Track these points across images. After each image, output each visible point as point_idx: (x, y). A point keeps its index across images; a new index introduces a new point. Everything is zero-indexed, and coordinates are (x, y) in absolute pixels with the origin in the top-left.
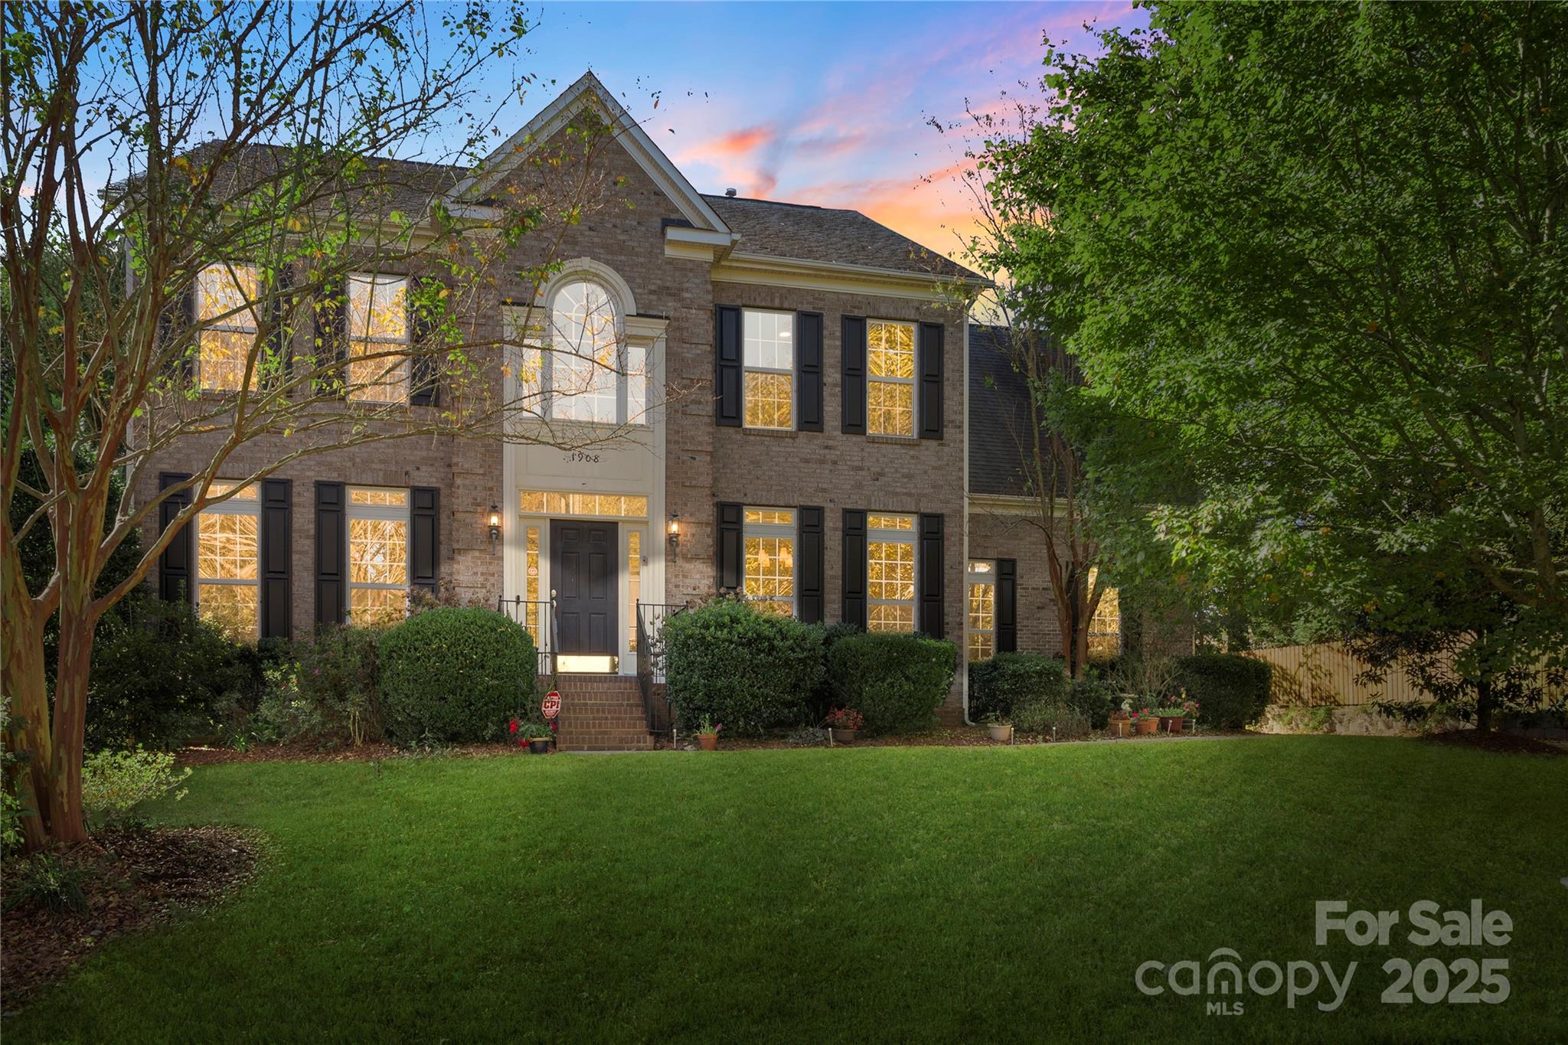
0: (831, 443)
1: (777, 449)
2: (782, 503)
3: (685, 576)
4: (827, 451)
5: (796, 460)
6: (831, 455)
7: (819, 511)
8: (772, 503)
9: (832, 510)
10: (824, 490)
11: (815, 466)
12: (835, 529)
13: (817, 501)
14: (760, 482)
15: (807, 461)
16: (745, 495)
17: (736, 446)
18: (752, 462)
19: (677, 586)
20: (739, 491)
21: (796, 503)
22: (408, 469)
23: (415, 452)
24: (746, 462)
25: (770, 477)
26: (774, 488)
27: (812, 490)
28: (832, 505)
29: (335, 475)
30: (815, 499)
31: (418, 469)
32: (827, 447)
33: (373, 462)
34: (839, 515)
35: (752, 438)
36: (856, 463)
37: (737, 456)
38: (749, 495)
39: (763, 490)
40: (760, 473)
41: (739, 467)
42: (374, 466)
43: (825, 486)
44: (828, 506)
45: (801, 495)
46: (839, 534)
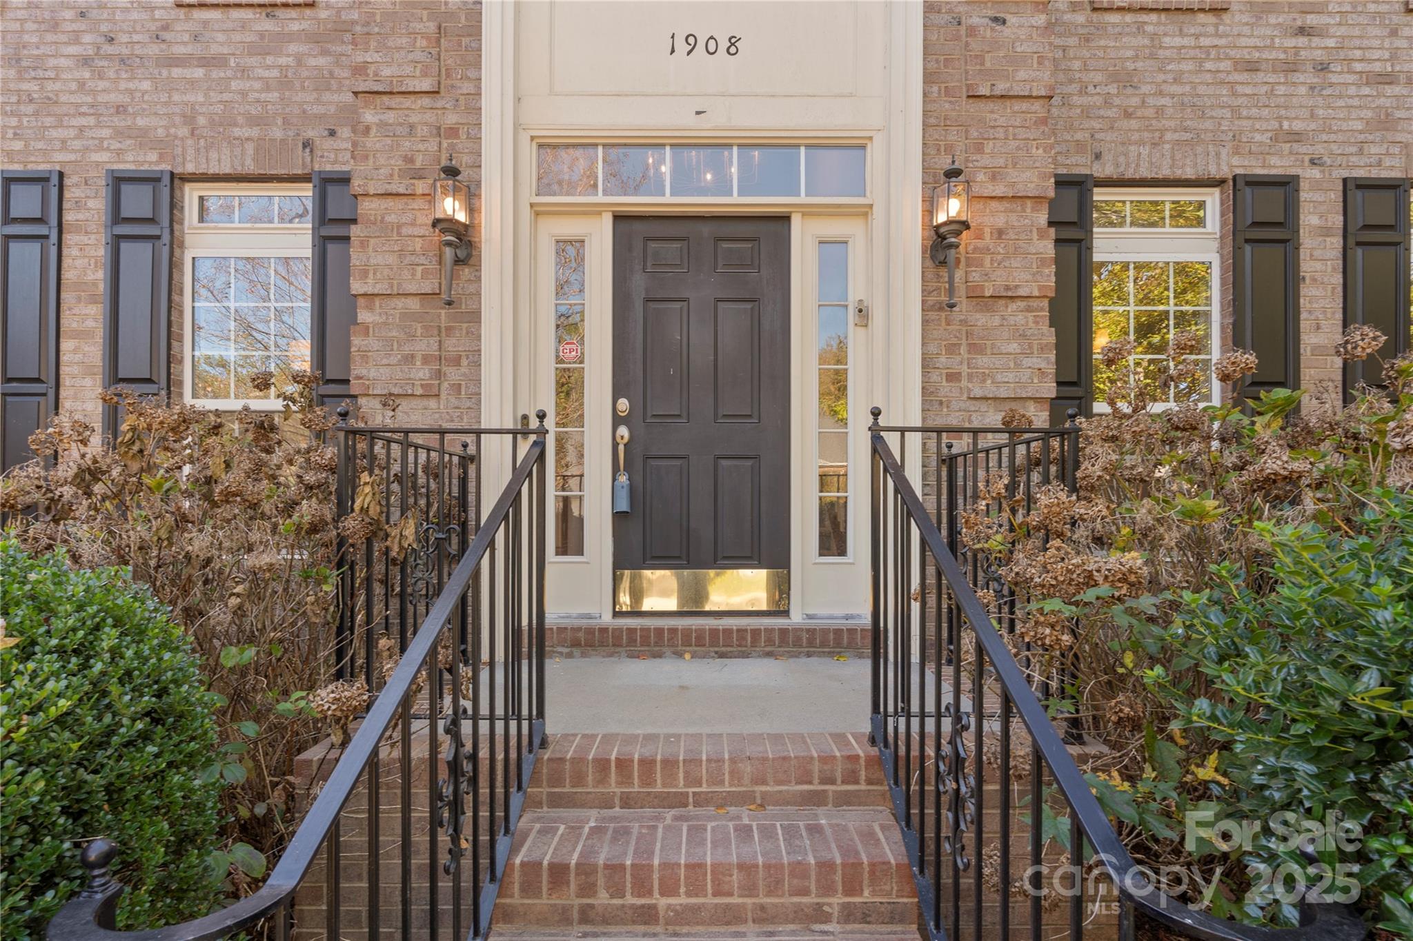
0: (1311, 20)
1: (1178, 41)
2: (1190, 173)
3: (975, 349)
4: (1302, 41)
5: (1226, 65)
6: (1314, 49)
7: (1287, 185)
8: (1165, 172)
9: (1317, 186)
10: (1296, 137)
11: (1272, 78)
12: (1326, 232)
13: (1278, 166)
14: (1134, 124)
15: (1252, 67)
16: (1098, 156)
17: (1072, 41)
18: (1114, 77)
19: (953, 377)
20: (1080, 147)
21: (1225, 172)
22: (310, 134)
23: (327, 96)
24: (1099, 77)
25: (1160, 111)
26: (1169, 136)
27: (1265, 138)
28: (1315, 173)
29: (153, 156)
30: (1274, 160)
31: (332, 133)
32: (1302, 31)
33: (236, 125)
34: (1336, 196)
35: (1114, 18)
36: (1377, 67)
37: (1077, 65)
38: (1107, 157)
39: (1141, 143)
40: (1135, 101)
41: (1083, 91)
42: (237, 132)
43: (1298, 126)
44: (1309, 174)
45: (1236, 152)
46: (1337, 242)
